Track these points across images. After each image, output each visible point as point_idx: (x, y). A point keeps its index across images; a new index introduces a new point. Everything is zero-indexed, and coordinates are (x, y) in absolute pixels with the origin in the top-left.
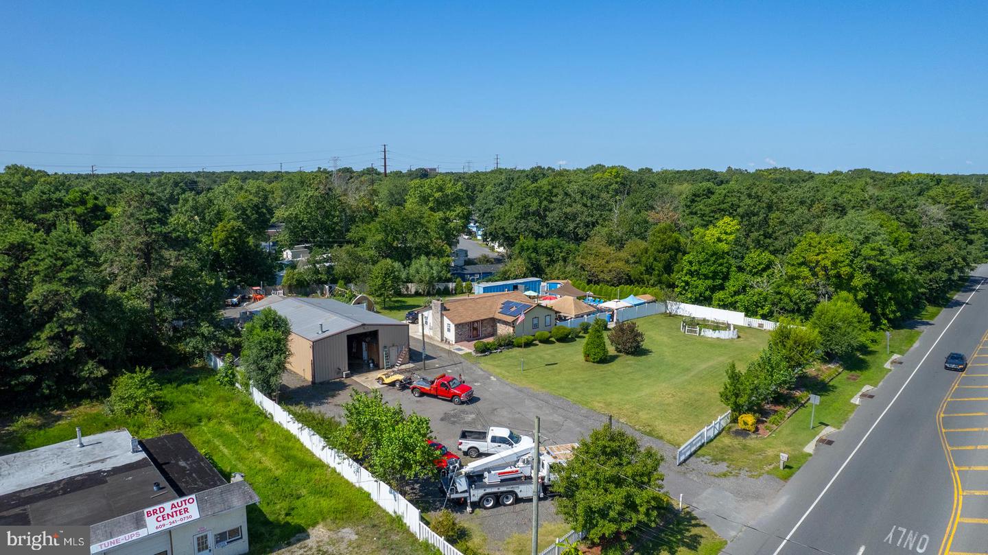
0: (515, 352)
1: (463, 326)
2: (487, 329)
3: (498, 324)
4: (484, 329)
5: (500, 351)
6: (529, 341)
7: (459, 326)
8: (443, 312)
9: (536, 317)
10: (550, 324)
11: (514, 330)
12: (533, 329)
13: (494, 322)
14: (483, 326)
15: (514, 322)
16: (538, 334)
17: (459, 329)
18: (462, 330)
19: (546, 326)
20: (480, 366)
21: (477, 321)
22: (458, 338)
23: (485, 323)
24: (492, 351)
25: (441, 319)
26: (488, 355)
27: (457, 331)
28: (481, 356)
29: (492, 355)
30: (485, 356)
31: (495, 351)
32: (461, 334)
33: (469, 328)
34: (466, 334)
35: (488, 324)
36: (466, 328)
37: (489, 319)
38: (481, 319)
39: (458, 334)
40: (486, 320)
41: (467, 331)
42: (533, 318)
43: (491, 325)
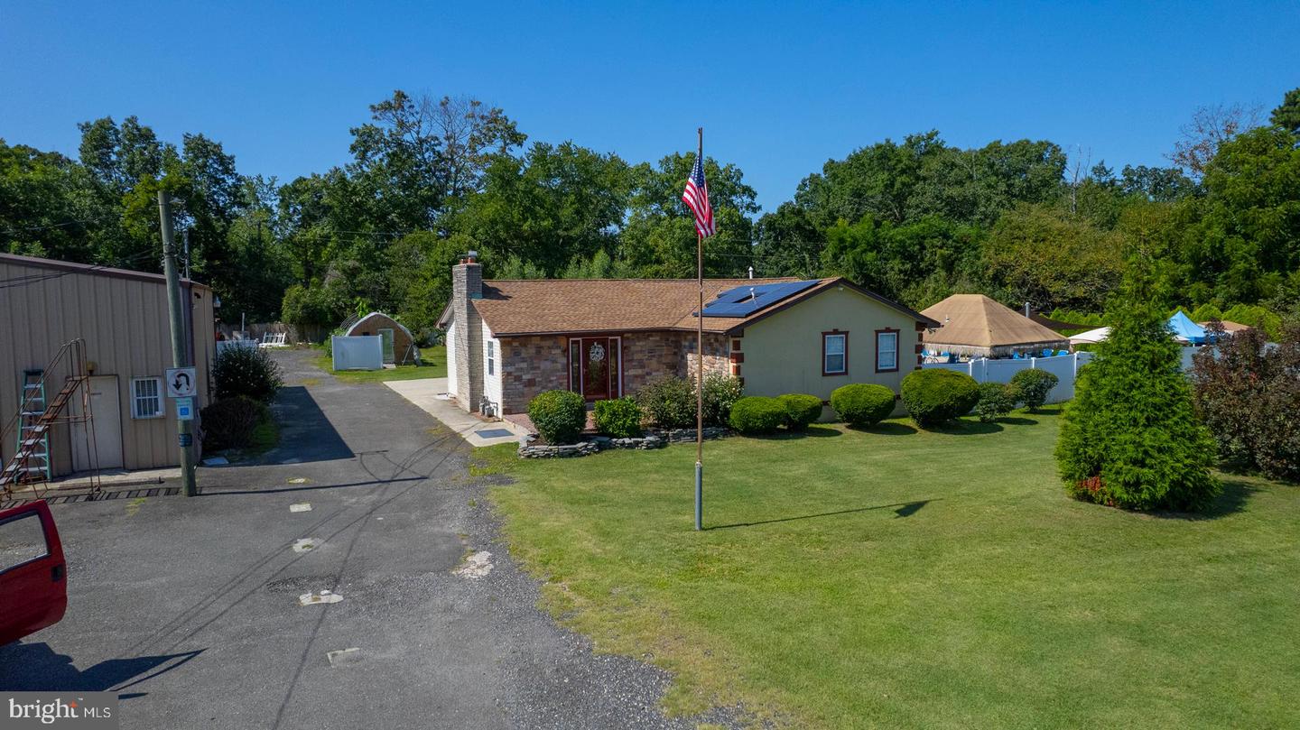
1: (538, 352)
2: (648, 374)
3: (690, 356)
4: (632, 372)
5: (651, 442)
6: (796, 413)
7: (523, 350)
8: (473, 300)
9: (836, 332)
10: (895, 367)
11: (738, 370)
12: (824, 375)
13: (676, 350)
14: (632, 360)
15: (737, 332)
16: (839, 391)
17: (523, 360)
18: (535, 365)
19: (877, 371)
20: (494, 494)
21: (602, 338)
22: (520, 397)
23: (641, 351)
24: (614, 440)
25: (469, 327)
26: (589, 455)
27: (510, 369)
28: (548, 456)
29: (605, 453)
30: (570, 455)
31: (627, 441)
32: (529, 380)
33: (568, 360)
34: (555, 384)
35: (654, 356)
36: (556, 362)
37: (658, 338)
38: (618, 327)
39: (518, 379)
40: (640, 335)
41: (559, 371)
42: (824, 334)
43: (668, 361)
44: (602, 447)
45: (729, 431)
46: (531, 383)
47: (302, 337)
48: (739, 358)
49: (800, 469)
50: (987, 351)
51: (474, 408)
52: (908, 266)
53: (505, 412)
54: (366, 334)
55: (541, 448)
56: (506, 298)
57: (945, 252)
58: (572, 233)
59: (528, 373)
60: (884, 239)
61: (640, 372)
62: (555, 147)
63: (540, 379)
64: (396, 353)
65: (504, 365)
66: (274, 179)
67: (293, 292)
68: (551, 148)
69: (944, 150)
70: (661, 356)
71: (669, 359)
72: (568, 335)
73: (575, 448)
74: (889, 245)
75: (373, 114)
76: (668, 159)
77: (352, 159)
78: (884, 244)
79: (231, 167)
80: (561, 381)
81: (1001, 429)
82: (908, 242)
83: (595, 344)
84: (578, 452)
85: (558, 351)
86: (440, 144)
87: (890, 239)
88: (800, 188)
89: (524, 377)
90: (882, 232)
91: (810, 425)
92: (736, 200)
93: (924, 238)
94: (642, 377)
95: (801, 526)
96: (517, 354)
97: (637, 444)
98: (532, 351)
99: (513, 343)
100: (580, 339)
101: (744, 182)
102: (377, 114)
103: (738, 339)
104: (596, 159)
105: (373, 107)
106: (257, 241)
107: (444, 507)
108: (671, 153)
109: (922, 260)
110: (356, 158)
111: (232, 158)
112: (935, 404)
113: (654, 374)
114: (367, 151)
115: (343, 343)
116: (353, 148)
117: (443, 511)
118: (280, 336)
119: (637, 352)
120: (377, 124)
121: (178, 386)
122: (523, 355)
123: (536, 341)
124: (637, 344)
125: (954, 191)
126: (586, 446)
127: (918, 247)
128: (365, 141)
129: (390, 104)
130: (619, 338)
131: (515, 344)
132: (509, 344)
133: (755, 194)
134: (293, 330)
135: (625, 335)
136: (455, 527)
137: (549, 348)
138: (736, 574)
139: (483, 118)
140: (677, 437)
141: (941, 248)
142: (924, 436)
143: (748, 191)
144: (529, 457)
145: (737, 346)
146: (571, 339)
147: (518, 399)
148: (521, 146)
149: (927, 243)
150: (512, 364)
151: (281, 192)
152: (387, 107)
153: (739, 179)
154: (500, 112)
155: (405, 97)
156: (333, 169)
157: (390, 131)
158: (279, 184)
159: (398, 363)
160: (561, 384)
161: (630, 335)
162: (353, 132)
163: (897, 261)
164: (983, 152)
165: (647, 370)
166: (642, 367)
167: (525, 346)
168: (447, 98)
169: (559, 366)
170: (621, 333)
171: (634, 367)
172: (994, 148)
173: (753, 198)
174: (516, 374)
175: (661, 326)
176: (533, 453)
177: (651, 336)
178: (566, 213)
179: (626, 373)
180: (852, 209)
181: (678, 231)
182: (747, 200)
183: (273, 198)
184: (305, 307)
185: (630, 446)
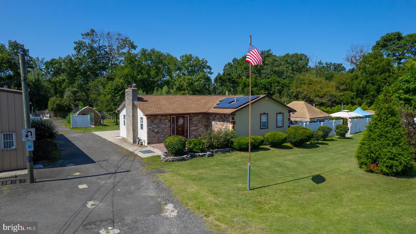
0: (236, 156)
1: (160, 121)
2: (198, 129)
3: (213, 122)
4: (193, 128)
5: (209, 154)
6: (257, 142)
7: (155, 120)
8: (134, 102)
9: (264, 114)
10: (282, 126)
11: (233, 127)
12: (261, 128)
13: (207, 120)
14: (192, 124)
15: (233, 114)
16: (268, 134)
17: (155, 124)
18: (159, 126)
19: (277, 127)
20: (161, 177)
21: (182, 116)
22: (153, 138)
23: (196, 121)
24: (196, 154)
25: (133, 112)
26: (188, 160)
27: (150, 127)
28: (173, 161)
29: (194, 159)
30: (182, 160)
31: (201, 154)
32: (157, 131)
33: (171, 124)
34: (166, 132)
35: (200, 122)
36: (166, 125)
37: (201, 116)
38: (188, 112)
39: (153, 131)
40: (196, 115)
41: (167, 128)
42: (261, 114)
43: (204, 124)
44: (192, 157)
45: (234, 149)
46: (157, 133)
47: (56, 116)
48: (234, 123)
49: (267, 164)
50: (308, 120)
51: (134, 142)
52: (267, 92)
53: (148, 143)
54: (84, 114)
55: (171, 158)
56: (146, 101)
57: (279, 88)
58: (155, 80)
59: (157, 129)
60: (259, 83)
61: (195, 128)
62: (149, 50)
63: (161, 131)
64: (94, 121)
65: (148, 126)
66: (43, 59)
67: (52, 99)
68: (147, 50)
69: (272, 56)
70: (202, 122)
71: (205, 123)
72: (171, 115)
73: (183, 158)
74: (260, 85)
75: (82, 37)
76: (183, 56)
77: (74, 52)
78: (259, 85)
79: (27, 53)
80: (168, 132)
81: (319, 147)
82: (267, 84)
83: (180, 118)
84: (184, 159)
85: (167, 121)
86: (106, 48)
87: (261, 83)
88: (225, 67)
89: (155, 130)
90: (258, 81)
91: (261, 147)
92: (205, 70)
93: (271, 83)
94: (196, 130)
95: (284, 187)
96: (153, 122)
97: (204, 155)
98: (158, 121)
99: (151, 118)
100: (175, 116)
101: (208, 64)
102: (84, 37)
103: (233, 116)
104: (162, 55)
105: (82, 34)
106: (38, 80)
107: (143, 184)
108: (184, 54)
109: (271, 90)
110: (76, 52)
111: (28, 50)
112: (300, 139)
113: (200, 129)
114: (80, 50)
115: (75, 118)
116: (75, 49)
117: (143, 186)
118: (47, 115)
119: (194, 121)
120: (84, 40)
121: (27, 136)
122: (155, 122)
123: (159, 117)
124: (195, 118)
125: (277, 69)
126: (187, 157)
127: (270, 86)
128: (79, 46)
129: (89, 34)
130: (188, 116)
131: (152, 118)
132: (150, 118)
133: (211, 68)
134: (52, 113)
135: (191, 115)
136: (152, 192)
137: (164, 119)
138: (276, 209)
139: (122, 40)
140: (216, 152)
141: (277, 86)
142: (296, 150)
143: (209, 67)
144: (166, 161)
145: (233, 118)
146: (172, 116)
147: (153, 139)
148: (135, 50)
149: (273, 85)
150: (151, 126)
151: (46, 63)
152: (88, 34)
153: (206, 63)
154: (128, 38)
155: (94, 31)
156: (67, 56)
157: (88, 43)
158: (44, 61)
159: (95, 125)
160: (168, 133)
161: (192, 115)
162: (75, 43)
163: (263, 91)
164: (284, 57)
165: (198, 127)
166: (196, 126)
167: (156, 119)
168: (109, 32)
169: (167, 126)
170: (189, 114)
171: (193, 126)
172: (287, 55)
173: (211, 70)
174: (153, 129)
175: (203, 111)
176: (168, 160)
177: (199, 115)
178: (153, 73)
179: (191, 129)
180: (246, 74)
181: (187, 80)
182: (208, 70)
183: (43, 66)
184: (57, 105)
185: (202, 156)
